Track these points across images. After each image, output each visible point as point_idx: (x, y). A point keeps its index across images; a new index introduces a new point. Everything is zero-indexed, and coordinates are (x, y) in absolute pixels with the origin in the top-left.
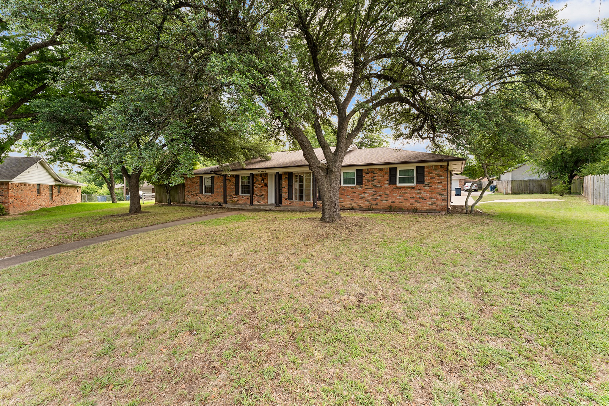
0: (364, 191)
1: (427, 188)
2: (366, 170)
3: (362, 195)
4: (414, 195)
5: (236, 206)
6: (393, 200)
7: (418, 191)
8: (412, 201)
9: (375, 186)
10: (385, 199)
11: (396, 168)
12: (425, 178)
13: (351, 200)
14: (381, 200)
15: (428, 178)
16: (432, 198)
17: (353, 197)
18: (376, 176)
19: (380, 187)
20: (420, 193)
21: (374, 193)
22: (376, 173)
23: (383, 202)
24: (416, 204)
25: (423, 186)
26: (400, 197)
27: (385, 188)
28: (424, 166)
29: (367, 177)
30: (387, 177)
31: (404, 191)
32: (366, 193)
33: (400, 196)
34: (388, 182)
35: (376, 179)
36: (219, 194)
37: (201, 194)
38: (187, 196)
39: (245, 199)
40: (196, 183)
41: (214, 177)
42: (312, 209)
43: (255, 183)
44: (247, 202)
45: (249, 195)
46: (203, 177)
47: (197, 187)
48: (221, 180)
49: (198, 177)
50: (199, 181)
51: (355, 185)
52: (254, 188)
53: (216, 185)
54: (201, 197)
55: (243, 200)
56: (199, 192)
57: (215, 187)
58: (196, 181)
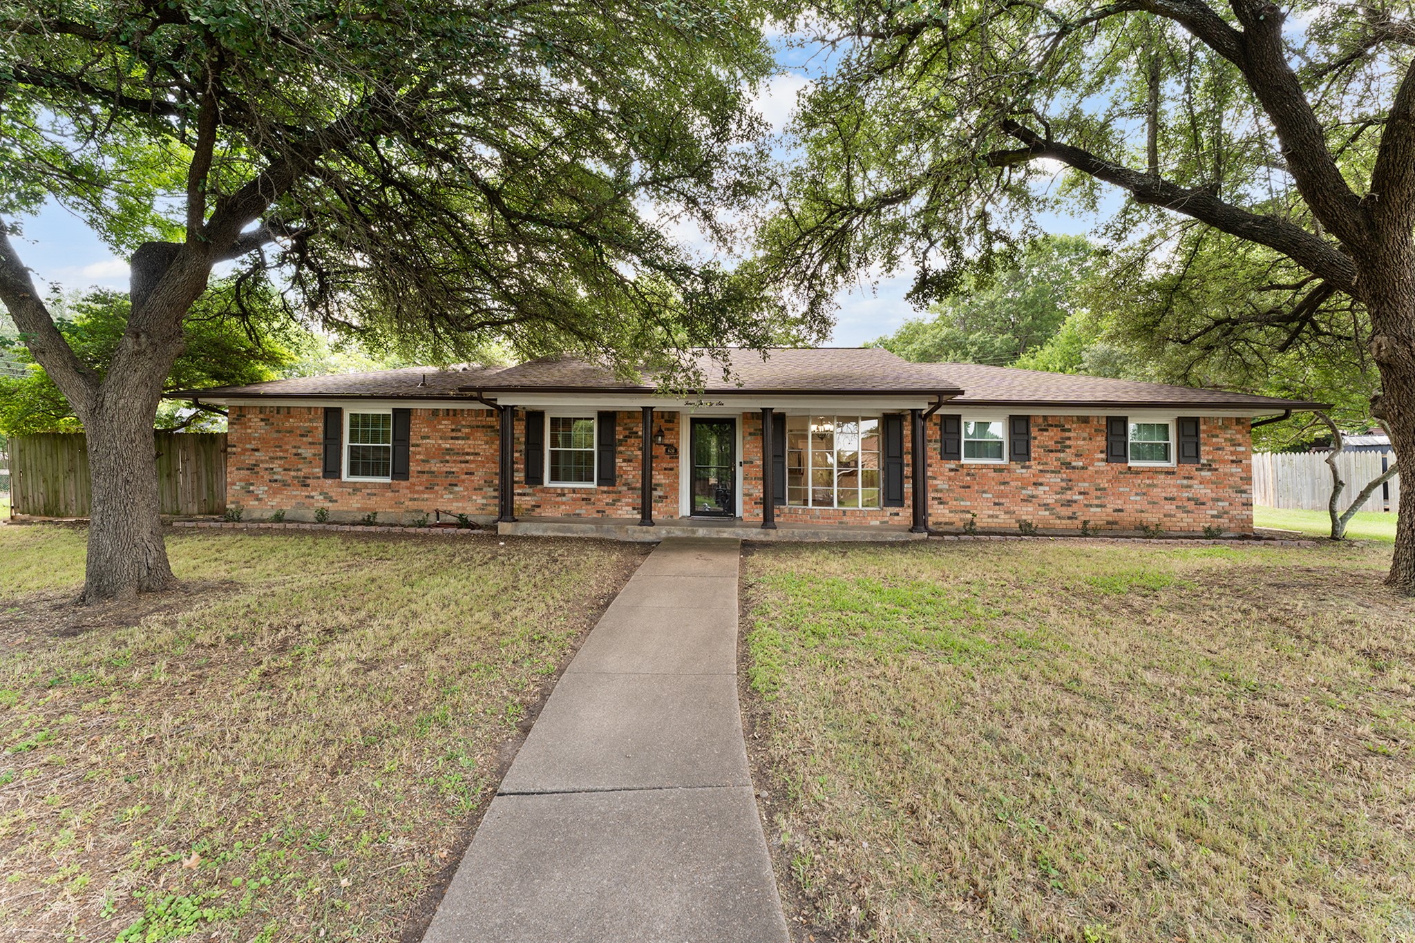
0: (1034, 480)
1: (1206, 474)
2: (1041, 420)
3: (1030, 491)
4: (1173, 492)
5: (570, 530)
6: (1119, 504)
7: (1185, 482)
8: (1170, 507)
9: (1068, 465)
10: (1096, 502)
11: (1127, 418)
12: (1202, 448)
13: (995, 504)
14: (1087, 506)
15: (1207, 448)
16: (1218, 500)
17: (1002, 495)
18: (1069, 438)
19: (1083, 468)
20: (1190, 487)
21: (1064, 484)
22: (1069, 430)
23: (1092, 510)
24: (1180, 515)
25: (1197, 470)
26: (1138, 498)
27: (1097, 472)
28: (1198, 418)
29: (1041, 440)
30: (1101, 441)
31: (1148, 482)
32: (1041, 484)
33: (1137, 494)
34: (1103, 456)
35: (1070, 447)
36: (438, 480)
37: (329, 481)
38: (242, 488)
39: (574, 500)
40: (302, 436)
41: (408, 412)
42: (917, 536)
43: (621, 443)
44: (583, 512)
45: (594, 485)
46: (339, 411)
47: (307, 452)
48: (446, 425)
49: (309, 408)
50: (321, 425)
51: (1005, 461)
52: (619, 462)
53: (418, 445)
54: (333, 493)
55: (564, 503)
56: (318, 471)
57: (414, 453)
58: (298, 428)
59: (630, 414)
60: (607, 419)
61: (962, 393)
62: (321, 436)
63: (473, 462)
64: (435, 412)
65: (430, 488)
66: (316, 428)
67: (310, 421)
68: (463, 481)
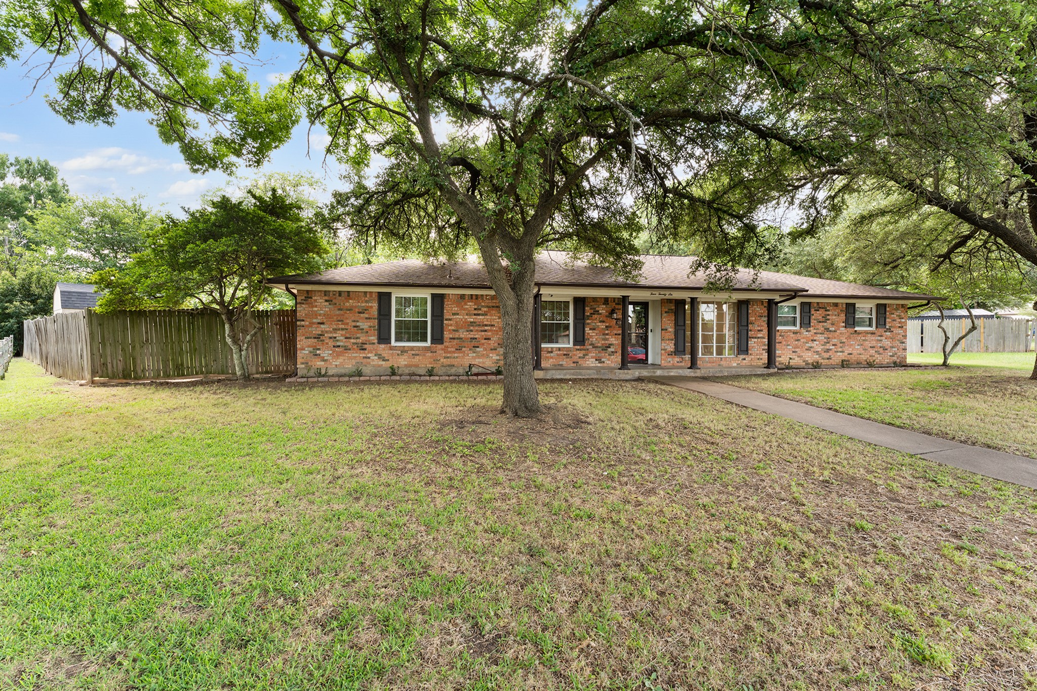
0: (812, 338)
1: (888, 333)
2: (815, 305)
3: (810, 344)
4: (874, 343)
6: (850, 350)
7: (879, 338)
8: (872, 352)
9: (827, 329)
10: (840, 350)
11: (855, 304)
12: (887, 320)
13: (793, 352)
14: (836, 352)
15: (889, 320)
16: (893, 347)
17: (796, 347)
18: (829, 315)
19: (834, 331)
20: (881, 340)
21: (826, 340)
22: (828, 310)
23: (838, 354)
24: (877, 356)
25: (884, 331)
26: (859, 347)
27: (841, 333)
28: (885, 304)
29: (816, 315)
30: (843, 316)
31: (863, 338)
32: (815, 340)
33: (858, 345)
34: (844, 324)
35: (828, 320)
36: (465, 344)
37: (383, 346)
38: (310, 352)
39: (558, 355)
40: (360, 313)
41: (442, 296)
42: (772, 371)
43: (589, 317)
44: (564, 363)
45: (571, 345)
46: (389, 295)
47: (364, 325)
48: (470, 305)
49: (365, 293)
50: (375, 305)
51: (798, 328)
52: (587, 330)
53: (450, 320)
54: (386, 353)
55: (552, 358)
56: (374, 339)
57: (448, 325)
58: (356, 307)
59: (595, 299)
60: (580, 302)
61: (807, 291)
62: (376, 313)
63: (490, 331)
64: (462, 297)
65: (459, 349)
66: (371, 307)
67: (366, 302)
68: (483, 344)
